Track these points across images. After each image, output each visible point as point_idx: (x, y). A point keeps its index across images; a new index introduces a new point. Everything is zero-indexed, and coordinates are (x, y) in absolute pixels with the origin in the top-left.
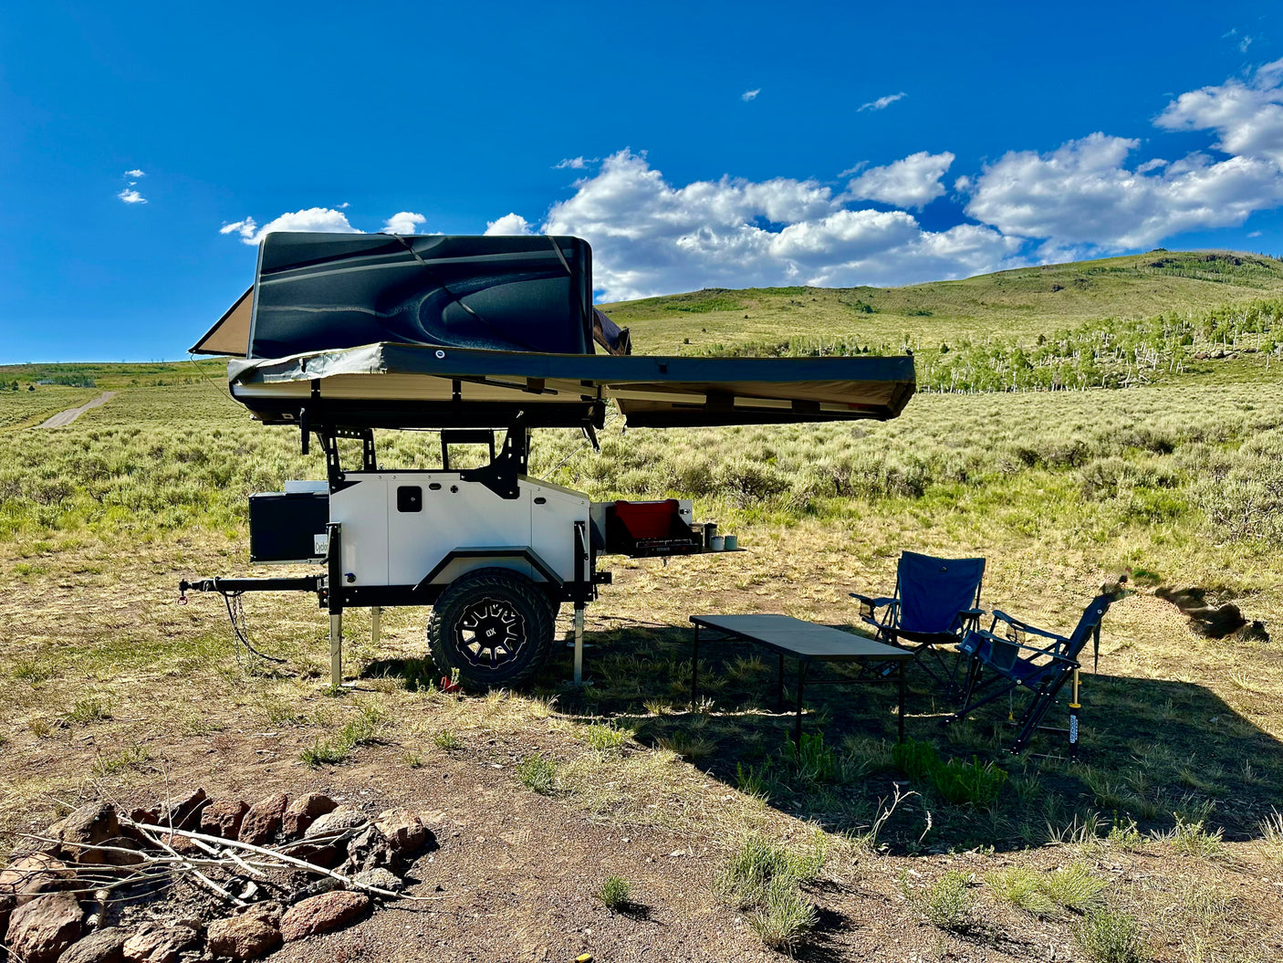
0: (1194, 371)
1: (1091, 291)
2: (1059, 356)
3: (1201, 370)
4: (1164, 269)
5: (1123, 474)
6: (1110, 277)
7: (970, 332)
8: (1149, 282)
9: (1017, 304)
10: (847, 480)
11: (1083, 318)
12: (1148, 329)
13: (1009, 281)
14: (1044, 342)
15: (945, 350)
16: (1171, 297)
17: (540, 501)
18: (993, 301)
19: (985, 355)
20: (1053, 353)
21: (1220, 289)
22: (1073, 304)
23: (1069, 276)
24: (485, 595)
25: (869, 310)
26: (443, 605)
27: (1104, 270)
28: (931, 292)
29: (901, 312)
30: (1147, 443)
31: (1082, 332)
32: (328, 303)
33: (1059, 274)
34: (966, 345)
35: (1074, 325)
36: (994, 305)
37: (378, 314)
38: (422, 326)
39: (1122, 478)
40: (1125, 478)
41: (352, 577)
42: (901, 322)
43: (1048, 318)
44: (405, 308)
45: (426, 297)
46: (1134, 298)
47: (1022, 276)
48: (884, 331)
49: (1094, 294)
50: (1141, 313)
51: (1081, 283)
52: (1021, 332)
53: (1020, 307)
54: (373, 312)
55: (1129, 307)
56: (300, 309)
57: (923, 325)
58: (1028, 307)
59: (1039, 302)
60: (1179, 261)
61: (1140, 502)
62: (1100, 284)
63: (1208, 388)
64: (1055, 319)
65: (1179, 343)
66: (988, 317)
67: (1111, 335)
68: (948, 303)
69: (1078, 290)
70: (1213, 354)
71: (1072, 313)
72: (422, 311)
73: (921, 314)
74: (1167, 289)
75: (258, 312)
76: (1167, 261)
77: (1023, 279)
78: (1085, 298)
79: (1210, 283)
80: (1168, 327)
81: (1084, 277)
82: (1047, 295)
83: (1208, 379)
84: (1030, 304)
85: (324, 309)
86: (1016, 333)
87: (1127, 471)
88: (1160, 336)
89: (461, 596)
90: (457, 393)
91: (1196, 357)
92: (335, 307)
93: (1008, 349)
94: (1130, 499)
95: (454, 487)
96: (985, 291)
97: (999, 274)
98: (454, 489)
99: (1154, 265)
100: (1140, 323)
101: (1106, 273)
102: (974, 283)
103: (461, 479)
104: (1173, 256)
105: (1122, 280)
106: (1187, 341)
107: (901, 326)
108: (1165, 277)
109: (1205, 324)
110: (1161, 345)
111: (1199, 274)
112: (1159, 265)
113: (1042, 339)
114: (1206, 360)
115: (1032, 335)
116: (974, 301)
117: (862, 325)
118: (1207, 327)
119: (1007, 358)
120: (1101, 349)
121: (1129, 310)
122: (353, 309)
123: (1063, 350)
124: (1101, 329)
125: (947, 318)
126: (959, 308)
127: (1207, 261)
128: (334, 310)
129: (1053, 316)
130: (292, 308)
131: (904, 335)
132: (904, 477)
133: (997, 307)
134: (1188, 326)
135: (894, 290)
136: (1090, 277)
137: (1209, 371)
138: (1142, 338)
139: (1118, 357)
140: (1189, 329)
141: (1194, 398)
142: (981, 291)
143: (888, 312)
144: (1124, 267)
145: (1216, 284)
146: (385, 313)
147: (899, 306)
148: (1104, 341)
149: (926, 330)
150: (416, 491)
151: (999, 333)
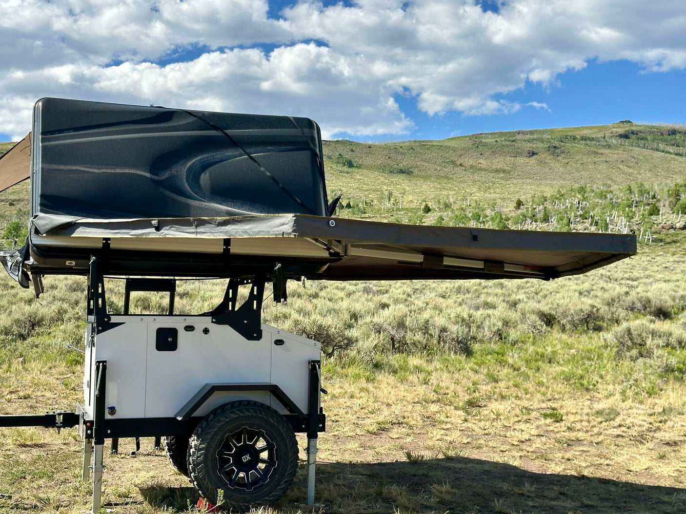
0: (661, 241)
1: (563, 158)
2: (536, 221)
3: (668, 240)
4: (630, 140)
5: (650, 336)
6: (581, 145)
7: (450, 193)
8: (616, 152)
9: (494, 167)
10: (404, 337)
11: (557, 184)
12: (618, 198)
13: (485, 145)
14: (522, 207)
15: (427, 210)
16: (637, 168)
17: (279, 342)
18: (471, 163)
19: (466, 217)
20: (531, 218)
21: (681, 163)
22: (546, 170)
23: (543, 142)
24: (243, 425)
25: (350, 164)
26: (207, 434)
27: (575, 138)
28: (411, 151)
29: (382, 169)
30: (648, 309)
31: (557, 198)
32: (107, 165)
33: (534, 139)
34: (447, 206)
35: (549, 192)
36: (472, 167)
37: (153, 177)
38: (189, 189)
39: (650, 339)
40: (653, 340)
41: (113, 410)
42: (382, 179)
43: (523, 183)
44: (174, 172)
45: (190, 163)
46: (603, 167)
47: (498, 140)
48: (365, 188)
49: (567, 161)
50: (609, 182)
51: (554, 150)
52: (498, 195)
53: (497, 171)
54: (148, 175)
55: (599, 176)
56: (83, 169)
57: (403, 183)
58: (504, 171)
59: (514, 167)
60: (643, 133)
61: (673, 361)
62: (572, 152)
63: (675, 258)
64: (530, 184)
65: (646, 213)
66: (466, 179)
67: (584, 203)
68: (428, 162)
69: (552, 157)
70: (678, 225)
71: (546, 179)
72: (188, 176)
73: (402, 172)
74: (633, 160)
75: (42, 168)
76: (633, 133)
77: (499, 143)
78: (557, 165)
79: (672, 156)
80: (636, 197)
81: (556, 144)
82: (521, 160)
83: (675, 250)
84: (506, 168)
85: (104, 170)
86: (493, 196)
87: (653, 333)
88: (630, 206)
89: (223, 425)
90: (227, 247)
91: (663, 228)
92: (114, 169)
93: (488, 212)
94: (665, 358)
95: (206, 328)
96: (463, 152)
97: (476, 136)
98: (206, 331)
99: (621, 136)
100: (611, 192)
101: (576, 141)
102: (453, 144)
103: (213, 322)
104: (638, 129)
105: (592, 149)
106: (654, 211)
107: (383, 183)
108: (630, 148)
109: (669, 196)
110: (630, 214)
111: (661, 146)
112: (625, 136)
113: (519, 204)
114: (672, 231)
115: (509, 199)
116: (453, 162)
117: (344, 179)
118: (671, 199)
119: (487, 221)
120: (576, 216)
121: (599, 179)
122: (131, 171)
123: (540, 216)
124: (574, 196)
125: (426, 178)
126: (439, 168)
127: (669, 135)
128: (113, 171)
129: (528, 181)
130: (74, 168)
131: (386, 193)
132: (454, 336)
133: (475, 169)
134: (654, 197)
135: (375, 146)
136: (563, 144)
137: (675, 242)
138: (613, 208)
139: (591, 225)
140: (655, 200)
141: (666, 268)
142: (459, 153)
143: (369, 168)
144: (594, 136)
145: (677, 157)
146: (157, 175)
147: (380, 162)
148: (578, 208)
149: (407, 188)
150: (173, 332)
151: (478, 196)
